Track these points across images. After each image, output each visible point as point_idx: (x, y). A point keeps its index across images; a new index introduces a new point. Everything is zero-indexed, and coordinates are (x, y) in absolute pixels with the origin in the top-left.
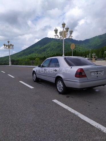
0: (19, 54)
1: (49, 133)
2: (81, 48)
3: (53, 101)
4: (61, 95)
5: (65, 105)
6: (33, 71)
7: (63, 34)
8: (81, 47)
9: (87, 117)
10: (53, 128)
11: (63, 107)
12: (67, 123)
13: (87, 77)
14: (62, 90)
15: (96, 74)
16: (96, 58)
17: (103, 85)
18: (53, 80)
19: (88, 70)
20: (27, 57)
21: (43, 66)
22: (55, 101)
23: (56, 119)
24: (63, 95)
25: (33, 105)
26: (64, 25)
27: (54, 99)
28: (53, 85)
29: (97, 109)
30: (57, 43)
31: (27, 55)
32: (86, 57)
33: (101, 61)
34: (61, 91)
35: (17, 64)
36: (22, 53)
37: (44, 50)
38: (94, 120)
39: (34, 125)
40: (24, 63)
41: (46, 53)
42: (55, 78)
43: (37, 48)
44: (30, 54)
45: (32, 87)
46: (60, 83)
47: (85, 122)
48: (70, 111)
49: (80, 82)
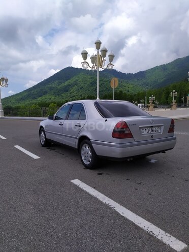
0: (21, 97)
1: (56, 244)
2: (131, 86)
3: (72, 181)
4: (88, 170)
5: (94, 190)
6: (39, 127)
7: (97, 60)
8: (132, 84)
9: (131, 211)
10: (65, 234)
11: (88, 193)
12: (92, 224)
13: (133, 137)
14: (89, 161)
15: (149, 132)
16: (156, 104)
17: (163, 151)
18: (74, 143)
19: (134, 124)
20: (35, 102)
21: (57, 118)
22: (76, 182)
23: (73, 217)
24: (92, 171)
25: (33, 191)
26: (98, 44)
27: (75, 179)
28: (75, 152)
29: (149, 196)
30: (89, 77)
31: (35, 98)
32: (139, 102)
33: (164, 110)
34: (88, 163)
35: (15, 115)
36: (25, 94)
37: (66, 89)
38: (142, 217)
39: (30, 229)
40: (28, 113)
41: (69, 95)
42: (77, 140)
43: (54, 86)
44: (40, 96)
45: (35, 157)
46: (86, 149)
47: (127, 220)
48: (101, 199)
49: (121, 147)
